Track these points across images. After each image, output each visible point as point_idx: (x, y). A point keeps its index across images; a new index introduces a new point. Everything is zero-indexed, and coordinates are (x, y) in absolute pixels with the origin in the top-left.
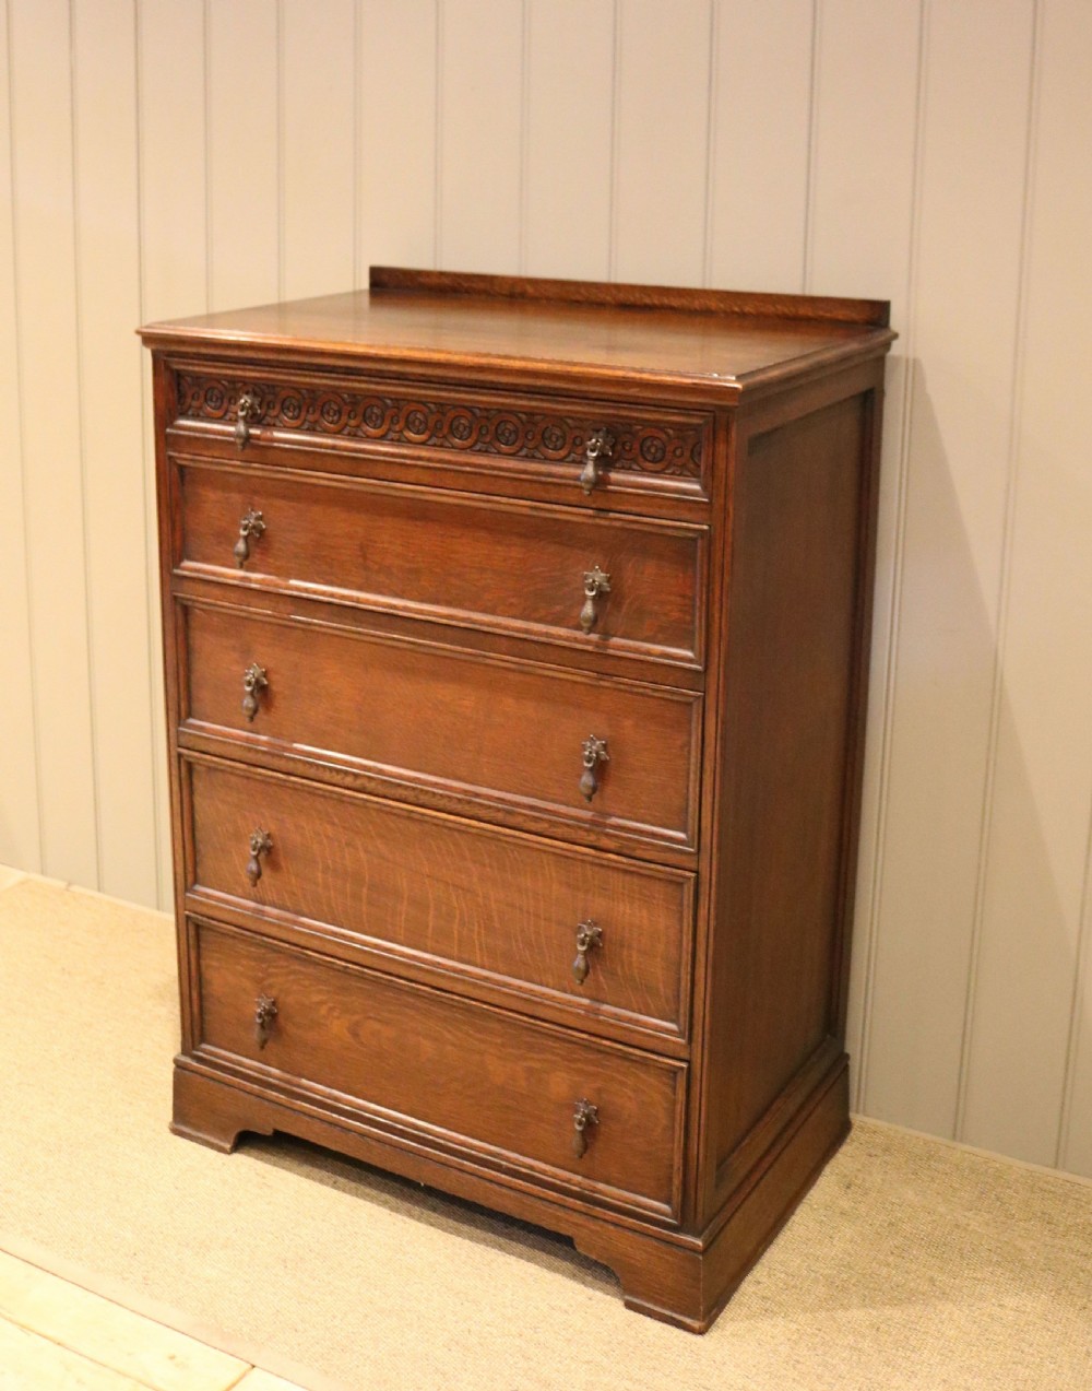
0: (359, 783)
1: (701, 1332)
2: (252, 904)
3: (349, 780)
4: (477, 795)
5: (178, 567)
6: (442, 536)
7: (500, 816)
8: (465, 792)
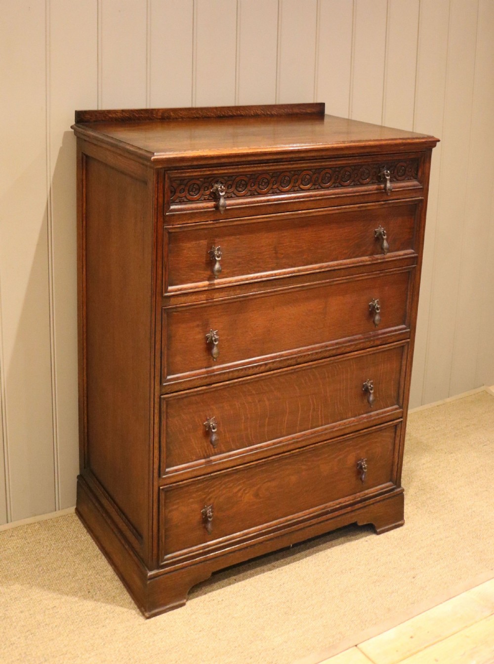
0: (268, 367)
1: (402, 525)
2: (203, 461)
3: (263, 368)
4: (327, 346)
5: (167, 291)
6: (315, 231)
7: (334, 352)
8: (322, 347)
